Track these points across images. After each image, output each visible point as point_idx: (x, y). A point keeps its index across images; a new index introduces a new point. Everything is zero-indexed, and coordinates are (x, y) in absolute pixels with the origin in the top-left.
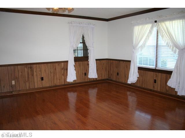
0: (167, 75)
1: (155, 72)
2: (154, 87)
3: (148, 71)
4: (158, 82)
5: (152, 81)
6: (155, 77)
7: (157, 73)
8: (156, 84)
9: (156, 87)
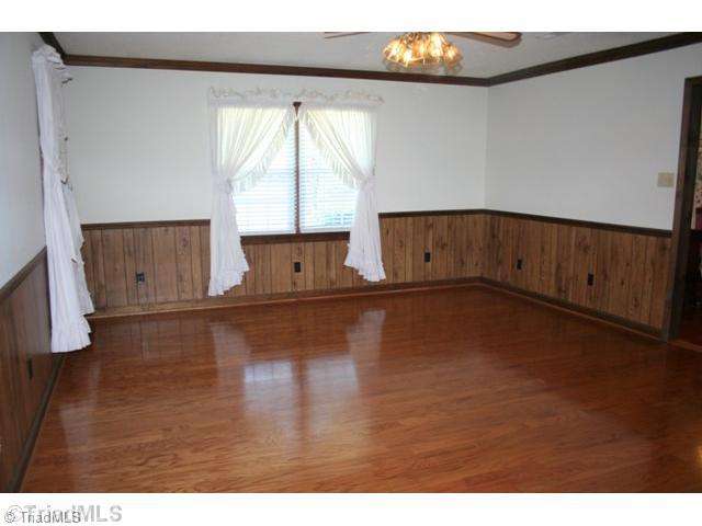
0: (329, 242)
1: (296, 242)
2: (294, 284)
3: (275, 243)
4: (307, 268)
5: (288, 269)
6: (294, 255)
7: (302, 244)
8: (301, 273)
9: (300, 282)
